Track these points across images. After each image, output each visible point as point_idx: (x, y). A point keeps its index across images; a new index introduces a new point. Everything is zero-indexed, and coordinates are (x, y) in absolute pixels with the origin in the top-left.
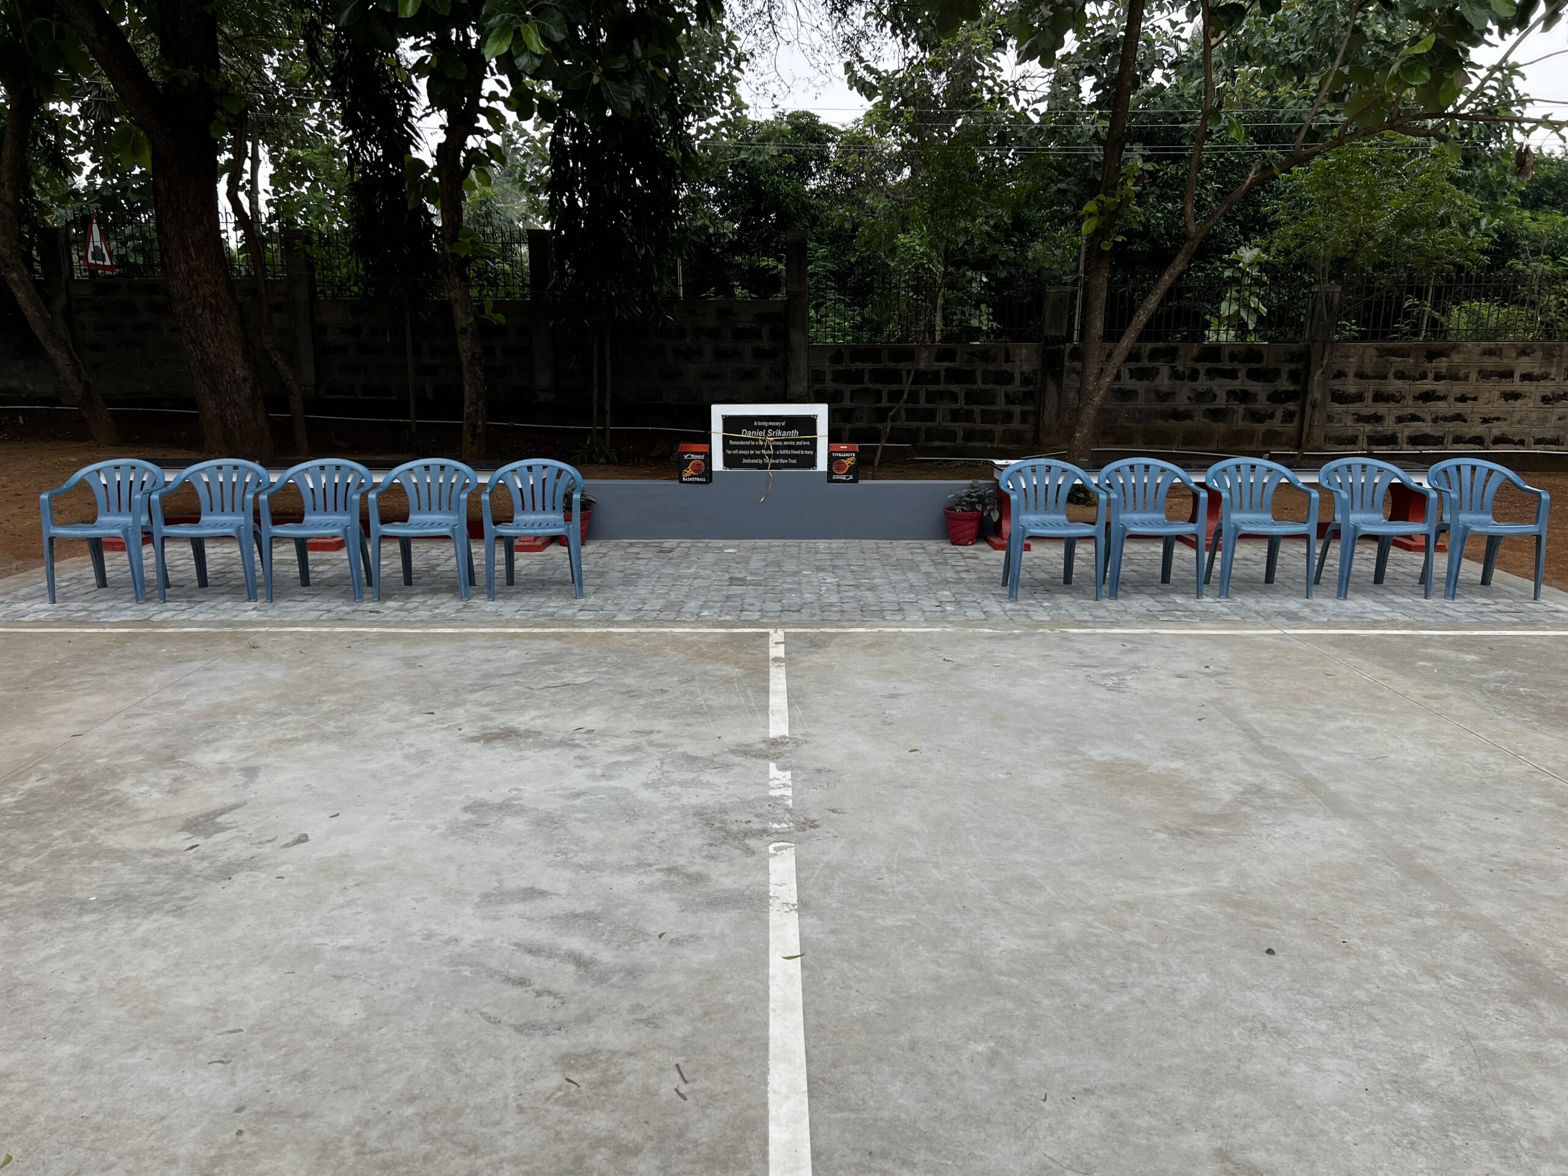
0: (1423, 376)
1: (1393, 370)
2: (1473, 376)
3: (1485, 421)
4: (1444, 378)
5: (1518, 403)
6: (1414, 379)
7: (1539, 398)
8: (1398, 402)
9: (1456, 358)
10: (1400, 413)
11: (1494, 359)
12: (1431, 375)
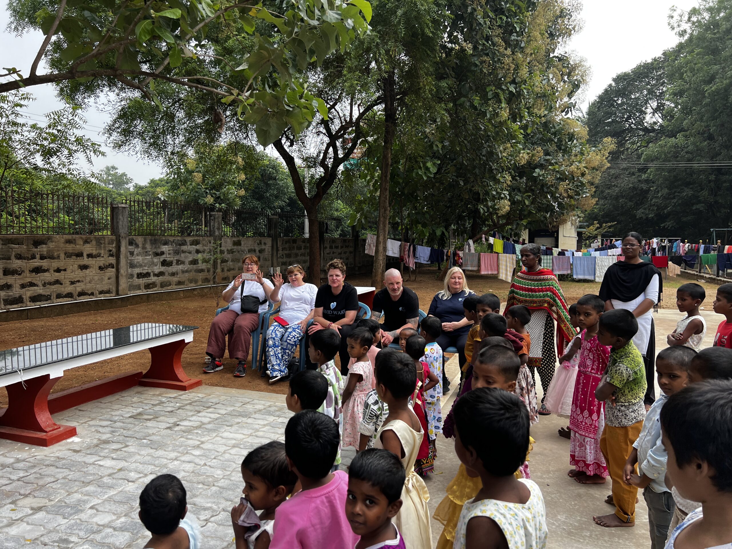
0: (33, 257)
1: (14, 253)
2: (62, 256)
3: (72, 283)
4: (45, 258)
5: (87, 271)
6: (28, 259)
7: (98, 268)
8: (20, 274)
9: (51, 245)
10: (22, 282)
11: (72, 245)
12: (38, 256)
